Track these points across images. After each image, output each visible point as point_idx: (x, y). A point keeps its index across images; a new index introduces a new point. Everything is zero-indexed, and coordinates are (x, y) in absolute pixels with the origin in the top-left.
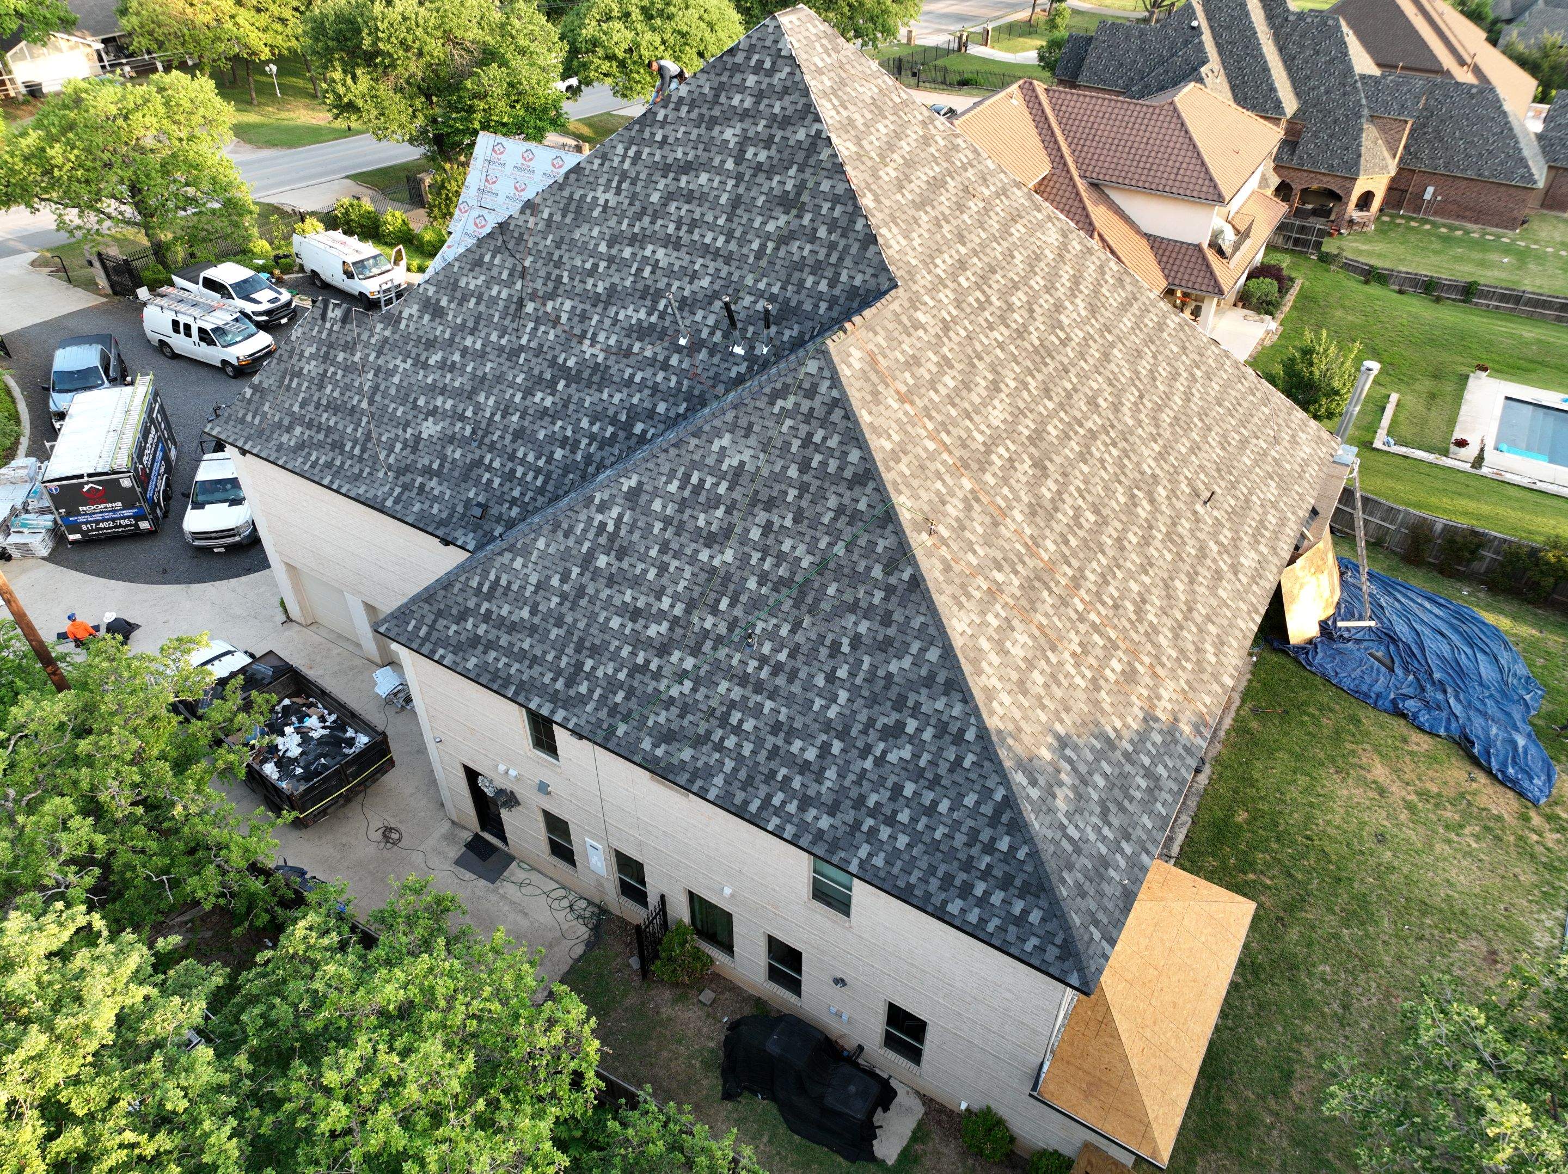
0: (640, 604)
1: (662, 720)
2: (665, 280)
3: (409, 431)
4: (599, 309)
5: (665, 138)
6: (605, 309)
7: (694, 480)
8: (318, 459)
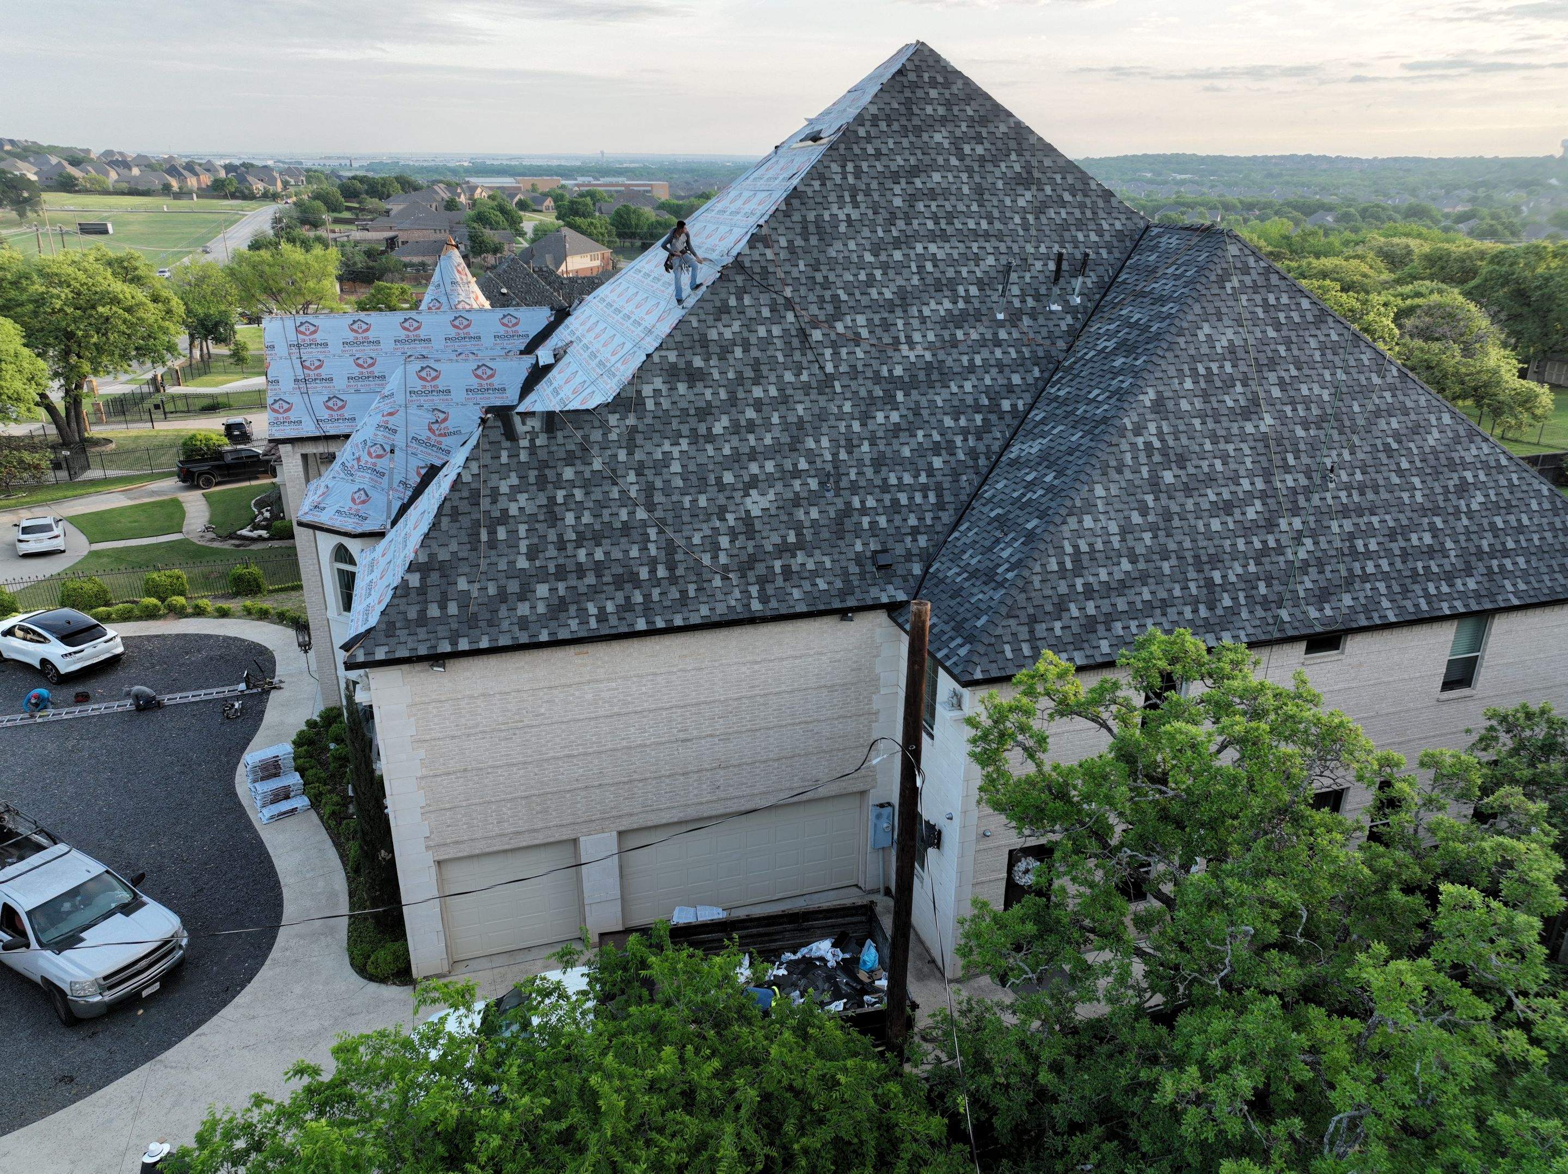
0: (1226, 496)
1: (1309, 585)
2: (952, 269)
3: (730, 517)
4: (899, 312)
5: (878, 150)
6: (905, 311)
7: (1202, 371)
8: (602, 609)
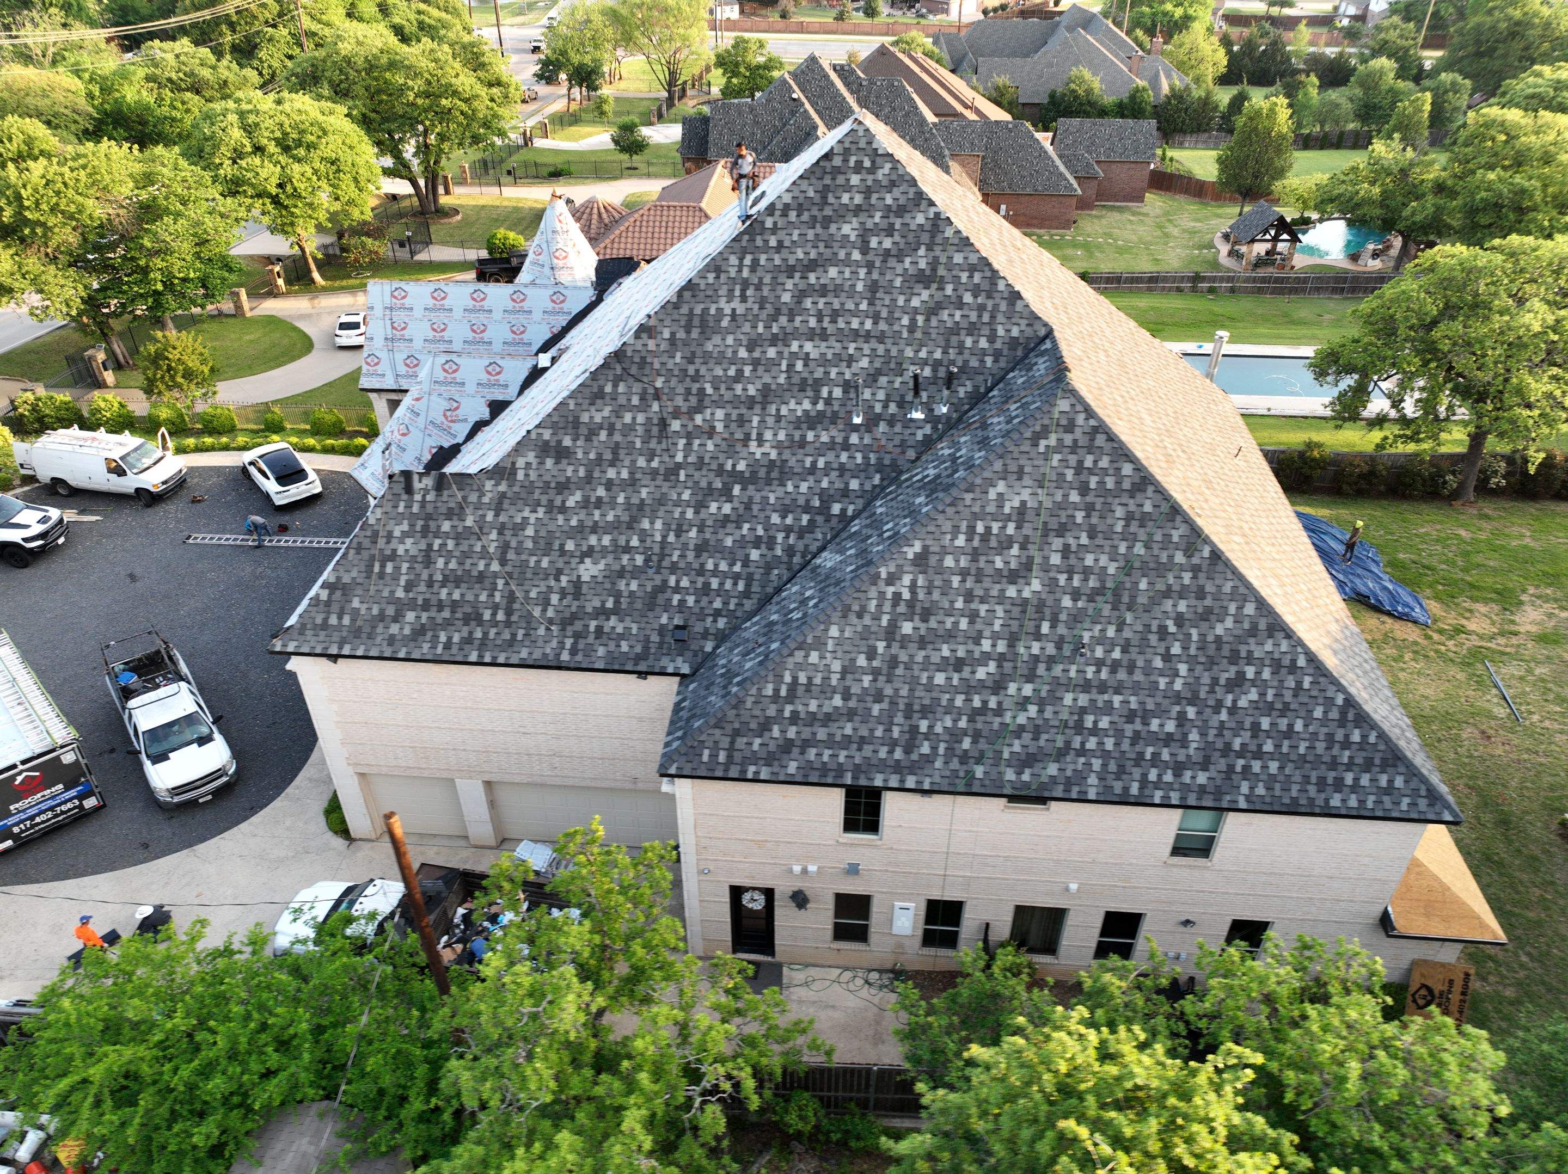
0: (961, 653)
1: (1017, 748)
2: (821, 369)
3: (564, 579)
4: (758, 409)
5: (780, 243)
6: (764, 409)
7: (980, 528)
8: (450, 639)
